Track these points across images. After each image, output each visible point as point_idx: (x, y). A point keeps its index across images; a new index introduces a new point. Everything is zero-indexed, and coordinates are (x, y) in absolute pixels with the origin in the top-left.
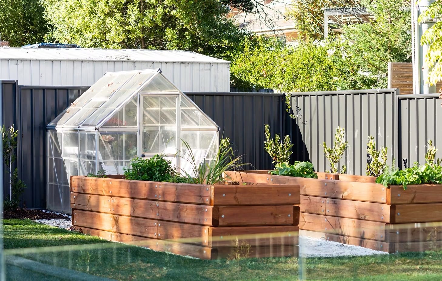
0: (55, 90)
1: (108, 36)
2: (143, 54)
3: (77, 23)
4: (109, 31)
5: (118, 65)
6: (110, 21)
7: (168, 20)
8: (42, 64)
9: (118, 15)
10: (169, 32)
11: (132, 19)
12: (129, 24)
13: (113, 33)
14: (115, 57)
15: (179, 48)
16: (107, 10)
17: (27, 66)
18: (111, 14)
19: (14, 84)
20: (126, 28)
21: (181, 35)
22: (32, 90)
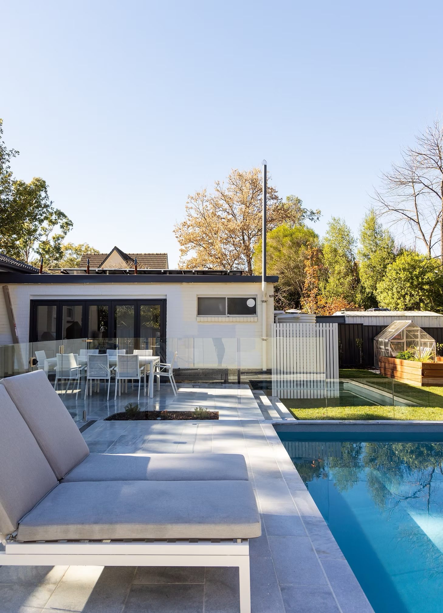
0: (376, 326)
1: (398, 307)
2: (411, 313)
3: (387, 301)
4: (399, 304)
5: (400, 318)
6: (399, 301)
7: (421, 300)
8: (372, 317)
9: (402, 299)
10: (422, 305)
11: (407, 301)
12: (406, 302)
13: (400, 305)
14: (399, 314)
15: (426, 310)
16: (398, 297)
17: (367, 318)
18: (399, 298)
19: (362, 324)
20: (405, 303)
21: (426, 305)
22: (368, 326)
